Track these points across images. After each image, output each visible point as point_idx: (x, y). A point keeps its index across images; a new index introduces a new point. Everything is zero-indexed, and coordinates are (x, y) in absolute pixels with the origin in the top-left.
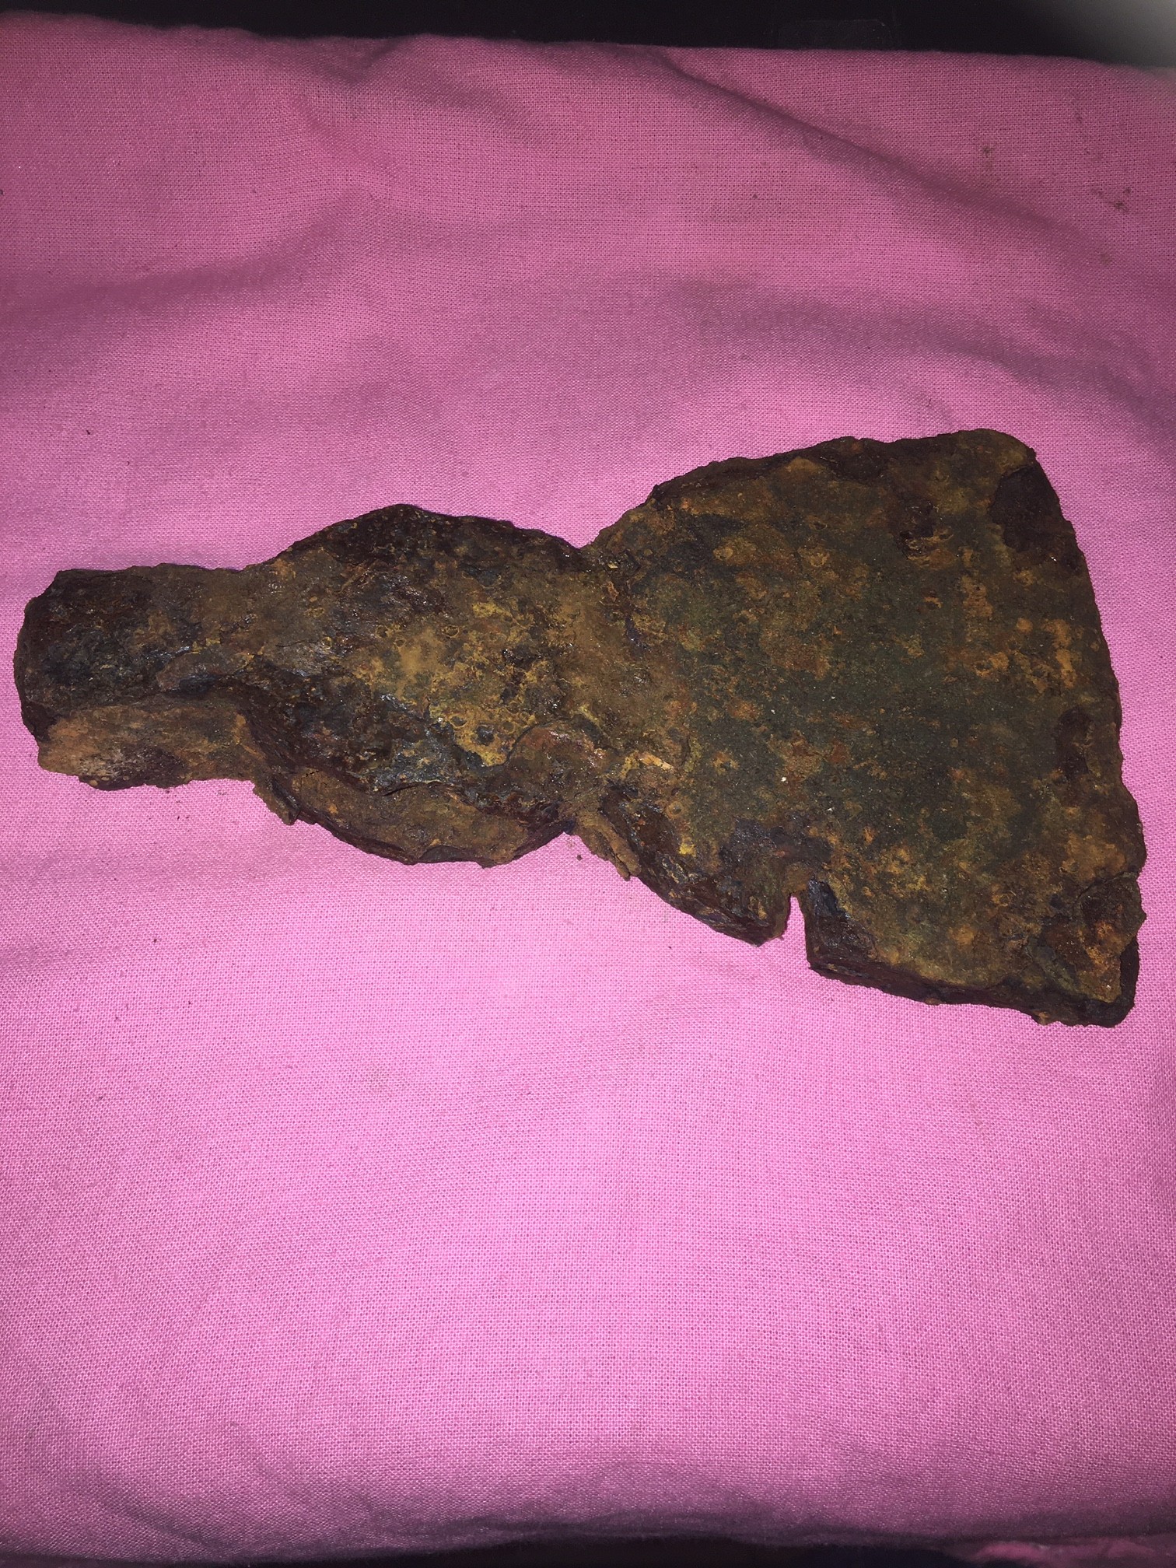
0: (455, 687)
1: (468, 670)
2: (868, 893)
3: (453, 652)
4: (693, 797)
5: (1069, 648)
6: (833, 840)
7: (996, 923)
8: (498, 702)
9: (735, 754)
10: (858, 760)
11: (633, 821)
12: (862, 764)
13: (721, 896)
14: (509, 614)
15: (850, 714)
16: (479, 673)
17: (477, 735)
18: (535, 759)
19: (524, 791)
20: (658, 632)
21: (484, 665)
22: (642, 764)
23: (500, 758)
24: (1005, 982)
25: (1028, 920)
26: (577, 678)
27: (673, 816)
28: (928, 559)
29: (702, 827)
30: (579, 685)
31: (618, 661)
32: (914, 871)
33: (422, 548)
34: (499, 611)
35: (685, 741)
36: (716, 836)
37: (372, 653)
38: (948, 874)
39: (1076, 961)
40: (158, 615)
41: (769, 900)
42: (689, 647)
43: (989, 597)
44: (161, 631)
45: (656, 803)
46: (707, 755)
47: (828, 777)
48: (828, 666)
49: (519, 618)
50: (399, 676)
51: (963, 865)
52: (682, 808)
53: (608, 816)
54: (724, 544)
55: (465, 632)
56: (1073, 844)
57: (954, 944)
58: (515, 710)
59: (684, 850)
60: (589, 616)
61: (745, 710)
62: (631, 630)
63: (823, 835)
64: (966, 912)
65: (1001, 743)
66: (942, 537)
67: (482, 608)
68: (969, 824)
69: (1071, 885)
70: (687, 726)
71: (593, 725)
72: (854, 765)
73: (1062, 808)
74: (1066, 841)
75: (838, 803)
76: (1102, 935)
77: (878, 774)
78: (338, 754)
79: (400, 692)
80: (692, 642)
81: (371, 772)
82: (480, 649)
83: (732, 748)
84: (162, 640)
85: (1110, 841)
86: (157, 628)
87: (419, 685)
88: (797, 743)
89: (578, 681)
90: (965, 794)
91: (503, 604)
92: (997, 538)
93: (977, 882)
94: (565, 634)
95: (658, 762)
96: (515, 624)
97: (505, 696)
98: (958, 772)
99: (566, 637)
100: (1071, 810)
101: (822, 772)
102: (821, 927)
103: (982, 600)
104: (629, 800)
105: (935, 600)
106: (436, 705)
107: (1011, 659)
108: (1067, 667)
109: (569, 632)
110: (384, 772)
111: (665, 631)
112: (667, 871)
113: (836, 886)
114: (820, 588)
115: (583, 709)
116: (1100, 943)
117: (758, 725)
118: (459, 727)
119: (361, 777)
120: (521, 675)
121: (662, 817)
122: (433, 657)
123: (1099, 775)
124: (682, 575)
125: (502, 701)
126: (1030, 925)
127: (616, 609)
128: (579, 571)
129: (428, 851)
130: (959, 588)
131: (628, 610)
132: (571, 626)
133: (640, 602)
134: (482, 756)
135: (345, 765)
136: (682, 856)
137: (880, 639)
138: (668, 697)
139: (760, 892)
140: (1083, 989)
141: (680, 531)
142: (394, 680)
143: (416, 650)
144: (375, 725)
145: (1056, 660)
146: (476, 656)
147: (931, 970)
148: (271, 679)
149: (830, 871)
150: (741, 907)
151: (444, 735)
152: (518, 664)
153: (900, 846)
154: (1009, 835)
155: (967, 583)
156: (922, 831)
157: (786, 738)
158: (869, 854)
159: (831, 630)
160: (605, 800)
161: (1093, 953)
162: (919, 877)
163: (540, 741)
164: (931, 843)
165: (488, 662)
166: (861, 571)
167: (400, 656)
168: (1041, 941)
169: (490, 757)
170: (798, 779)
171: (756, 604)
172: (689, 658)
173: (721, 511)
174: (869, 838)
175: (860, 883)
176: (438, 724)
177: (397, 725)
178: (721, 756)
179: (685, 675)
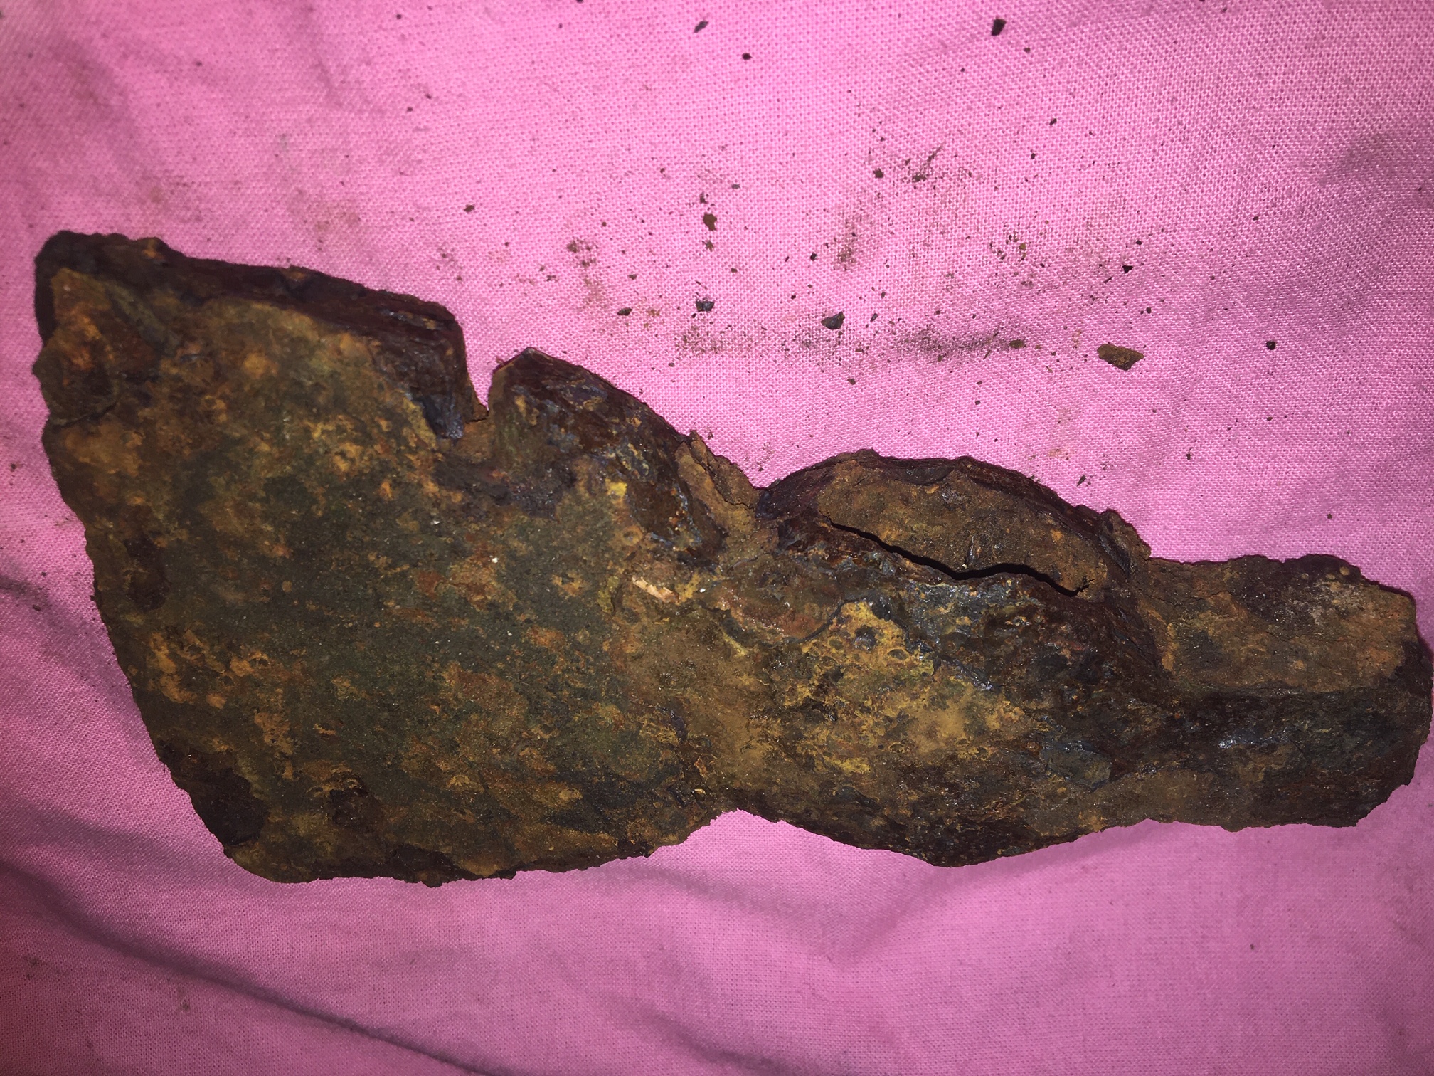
0: (899, 691)
1: (881, 708)
2: (384, 424)
3: (899, 727)
4: (609, 549)
5: (162, 672)
6: (431, 487)
7: (218, 376)
8: (847, 670)
9: (556, 592)
10: (404, 575)
11: (685, 522)
12: (398, 570)
13: (574, 427)
14: (826, 758)
15: (416, 625)
16: (869, 703)
17: (876, 637)
18: (804, 604)
19: (821, 569)
20: (648, 725)
21: (862, 711)
22: (672, 588)
23: (849, 609)
24: (201, 301)
25: (178, 379)
26: (747, 683)
27: (634, 529)
28: (334, 771)
29: (598, 515)
30: (745, 676)
31: (697, 698)
32: (326, 445)
33: (923, 827)
34: (839, 762)
35: (618, 609)
36: (579, 501)
37: (997, 733)
38: (284, 439)
39: (112, 322)
40: (1251, 782)
41: (511, 418)
42: (612, 709)
43: (259, 732)
44: (1251, 766)
45: (655, 545)
46: (593, 593)
47: (441, 558)
48: (445, 675)
49: (814, 753)
50: (969, 709)
51: (265, 448)
52: (623, 539)
53: (715, 527)
54: (570, 802)
55: (881, 747)
56: (131, 465)
57: (270, 356)
58: (826, 660)
59: (620, 488)
60: (730, 747)
61: (545, 638)
62: (681, 728)
63: (445, 493)
64: (257, 393)
65: (230, 582)
66: (320, 790)
67: (858, 767)
68: (263, 494)
69: (128, 418)
70: (614, 626)
71: (730, 633)
72: (407, 571)
73: (150, 504)
74: (140, 468)
75: (426, 528)
76: (84, 352)
77: (378, 558)
78: (1053, 625)
79: (969, 691)
80: (608, 713)
81: (1014, 603)
82: (864, 727)
83: (560, 599)
84: (1252, 757)
85: (85, 465)
86: (1255, 770)
87: (943, 697)
88: (480, 598)
89: (747, 681)
90: (270, 529)
91: (833, 768)
92: (256, 786)
93: (245, 427)
94: (759, 729)
95: (652, 590)
96: (820, 747)
97: (838, 675)
98: (281, 553)
99: (758, 726)
100: (138, 501)
101: (448, 565)
102: (443, 382)
103: (267, 729)
104: (689, 549)
105: (322, 731)
106: (924, 674)
107: (228, 668)
108: (162, 654)
109: (755, 732)
110: (997, 601)
111: (640, 725)
112: (642, 458)
113: (426, 433)
114: (458, 753)
115: (742, 652)
116: (85, 344)
117: (528, 621)
118: (898, 648)
119: (1027, 597)
120: (816, 694)
121: (649, 528)
122: (923, 726)
123: (111, 537)
124: (619, 778)
125: (842, 671)
126: (174, 371)
127: (698, 750)
128: (740, 791)
129: (941, 479)
130: (296, 744)
131: (684, 747)
132: (751, 738)
133: (669, 756)
134: (872, 615)
135: (1047, 613)
136: (624, 481)
137: (384, 698)
138: (637, 658)
139: (523, 428)
140: (100, 286)
141: (621, 820)
142: (972, 704)
143: (943, 734)
144: (1003, 654)
145: (176, 663)
146: (870, 721)
147: (297, 323)
148: (1125, 710)
149: (433, 451)
150: (547, 413)
151: (915, 638)
152: (818, 705)
153: (347, 474)
154: (211, 479)
155: (286, 747)
156: (320, 490)
157: (493, 605)
158: (385, 469)
159: (443, 711)
160: (719, 548)
161: (92, 332)
162: (320, 437)
163: (796, 623)
164: (308, 476)
165: (856, 712)
166: (410, 765)
167: (965, 730)
168: (160, 349)
169: (862, 613)
170: (478, 559)
171: (530, 742)
172: (611, 697)
173: (572, 834)
174: (386, 486)
175: (395, 434)
176: (924, 651)
177: (974, 654)
178: (574, 592)
179: (616, 679)
